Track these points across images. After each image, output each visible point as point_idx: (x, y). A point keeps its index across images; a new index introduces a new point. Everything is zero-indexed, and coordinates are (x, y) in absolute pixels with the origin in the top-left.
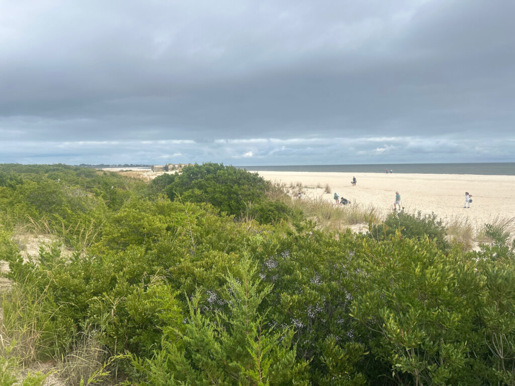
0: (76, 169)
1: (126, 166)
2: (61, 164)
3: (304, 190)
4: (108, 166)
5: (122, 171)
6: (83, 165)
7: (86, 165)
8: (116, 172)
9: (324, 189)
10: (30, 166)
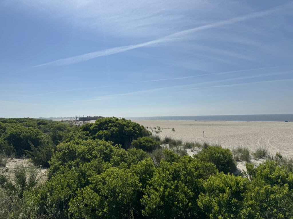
0: (37, 120)
1: (65, 118)
2: (28, 118)
3: (161, 130)
4: (55, 118)
5: (62, 121)
6: (41, 118)
7: (42, 118)
8: (59, 122)
9: (172, 129)
10: (11, 119)
